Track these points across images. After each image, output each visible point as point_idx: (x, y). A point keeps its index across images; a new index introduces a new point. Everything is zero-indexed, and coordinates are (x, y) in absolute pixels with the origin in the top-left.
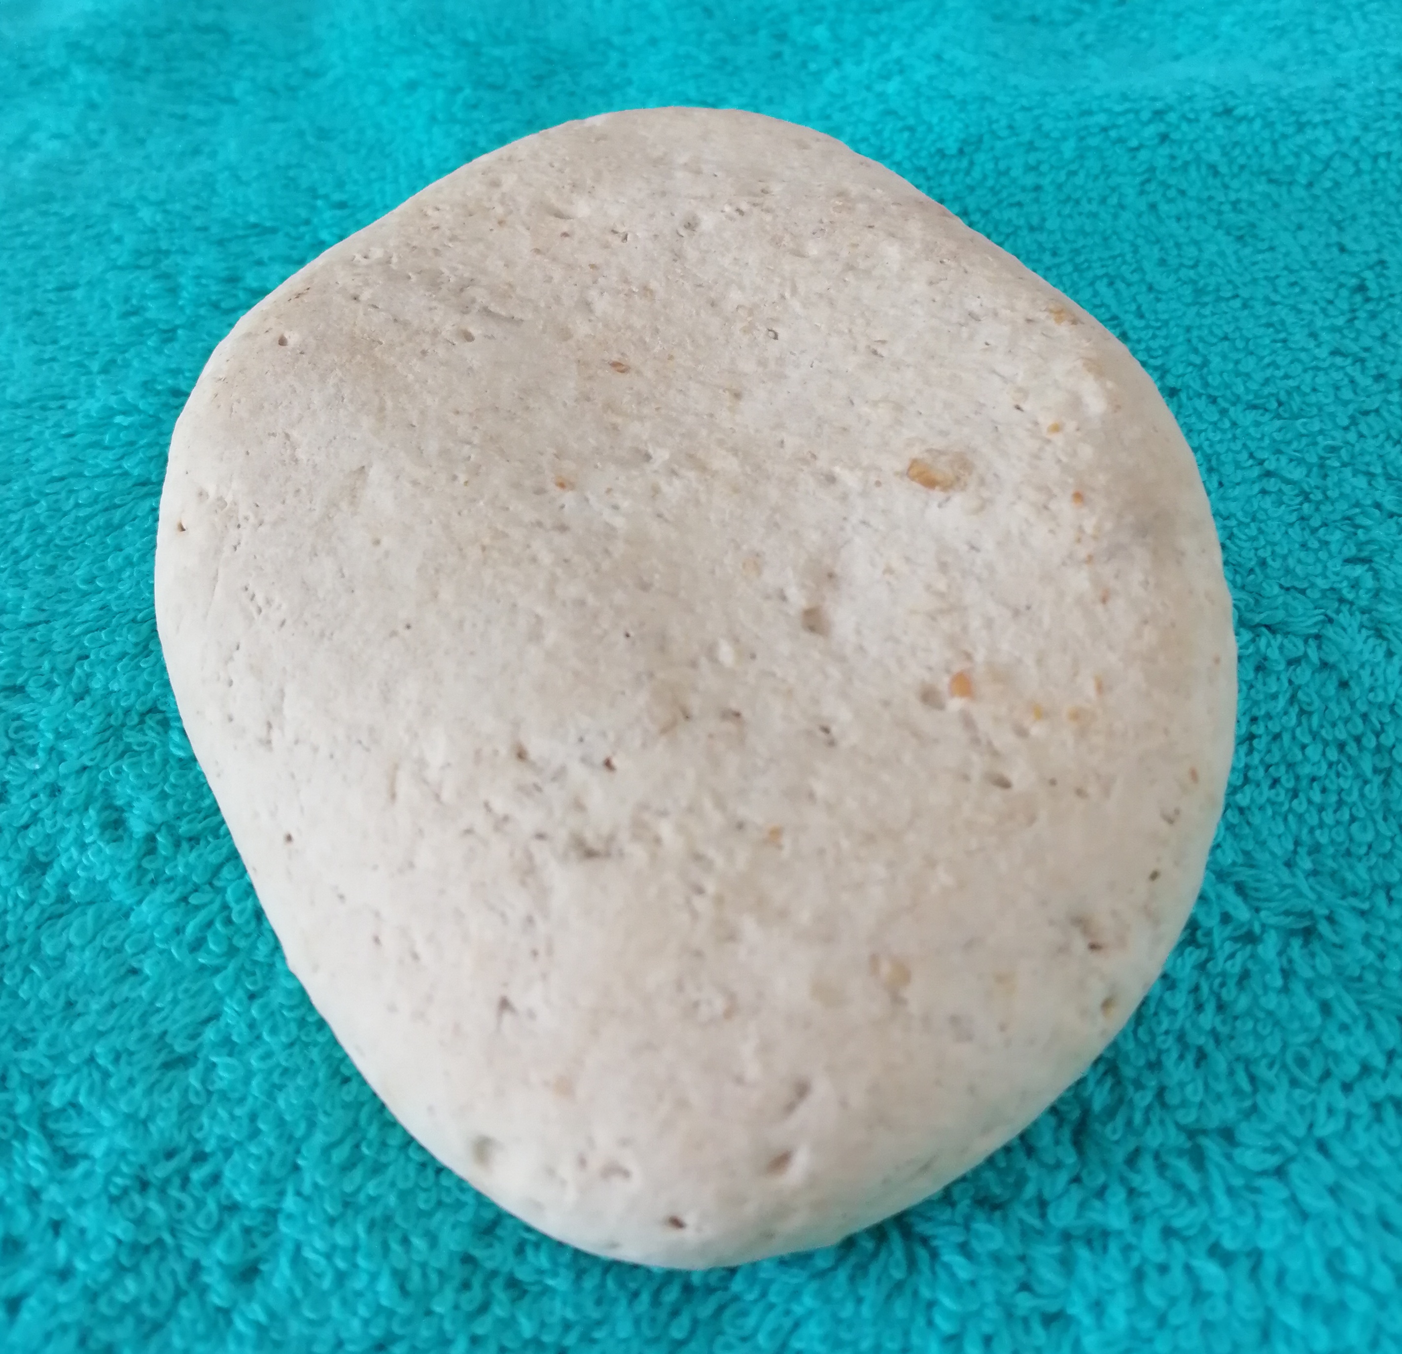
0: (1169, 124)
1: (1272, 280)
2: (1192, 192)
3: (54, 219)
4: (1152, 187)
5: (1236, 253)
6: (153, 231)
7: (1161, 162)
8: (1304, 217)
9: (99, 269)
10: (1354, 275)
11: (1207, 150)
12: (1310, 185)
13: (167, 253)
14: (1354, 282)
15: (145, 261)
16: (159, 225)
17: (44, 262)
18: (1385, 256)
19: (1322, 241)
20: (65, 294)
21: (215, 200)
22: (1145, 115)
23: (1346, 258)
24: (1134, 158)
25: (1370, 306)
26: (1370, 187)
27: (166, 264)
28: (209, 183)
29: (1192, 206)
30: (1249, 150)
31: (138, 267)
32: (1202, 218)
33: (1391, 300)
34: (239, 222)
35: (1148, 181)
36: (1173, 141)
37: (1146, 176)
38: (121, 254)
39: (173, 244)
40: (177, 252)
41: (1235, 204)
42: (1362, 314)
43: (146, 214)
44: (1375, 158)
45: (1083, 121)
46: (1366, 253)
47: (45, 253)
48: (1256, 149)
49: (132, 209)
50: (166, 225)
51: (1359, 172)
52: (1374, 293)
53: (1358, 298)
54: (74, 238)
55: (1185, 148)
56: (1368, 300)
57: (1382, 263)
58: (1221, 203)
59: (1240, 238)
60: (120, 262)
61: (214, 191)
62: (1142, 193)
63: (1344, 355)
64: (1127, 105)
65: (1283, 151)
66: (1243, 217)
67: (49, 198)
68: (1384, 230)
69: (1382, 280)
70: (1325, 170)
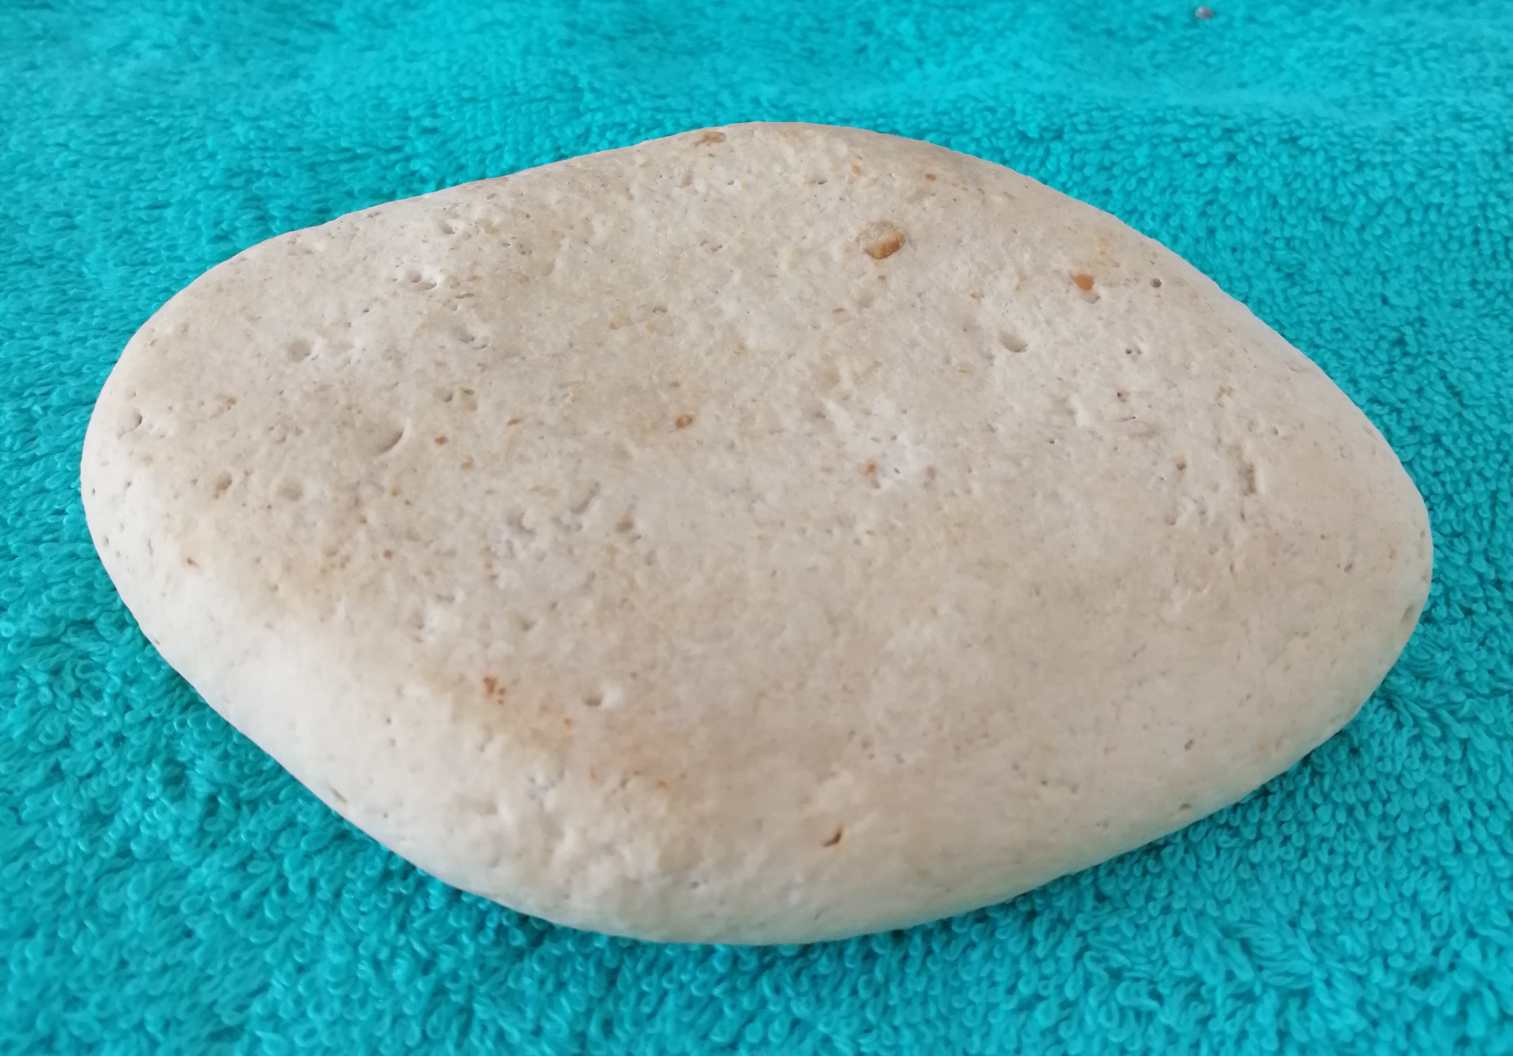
0: (1238, 146)
1: (1318, 324)
2: (1250, 224)
3: (150, 129)
4: (1213, 210)
5: (1284, 291)
6: (246, 148)
7: (1225, 184)
8: (1352, 263)
9: (191, 188)
10: (1396, 329)
11: (1270, 178)
12: (1363, 228)
13: (259, 174)
14: (1394, 335)
15: (237, 182)
16: (252, 142)
17: (136, 176)
18: (1425, 314)
19: (1366, 290)
20: (156, 212)
21: (309, 119)
22: (1216, 132)
23: (1387, 310)
24: (1200, 175)
25: (1408, 361)
26: (1417, 240)
27: (256, 187)
28: (304, 103)
29: (1247, 237)
30: (1310, 184)
31: (230, 187)
32: (1255, 250)
33: (1429, 357)
34: (330, 145)
35: (1210, 203)
36: (1240, 164)
37: (1209, 197)
38: (213, 172)
39: (265, 165)
40: (268, 174)
41: (1288, 241)
42: (1399, 367)
43: (239, 129)
44: (1427, 208)
45: (1157, 129)
46: (1407, 309)
47: (139, 166)
48: (1317, 183)
49: (227, 125)
50: (259, 144)
51: (1409, 222)
52: (1412, 348)
53: (1397, 352)
54: (168, 152)
55: (1250, 172)
56: (1406, 354)
57: (1422, 321)
58: (1276, 239)
59: (1290, 276)
60: (212, 182)
61: (308, 111)
62: (1203, 214)
63: (1381, 403)
64: (1200, 119)
65: (1341, 190)
66: (1295, 255)
67: (145, 105)
68: (1425, 287)
69: (1420, 337)
70: (1378, 214)
